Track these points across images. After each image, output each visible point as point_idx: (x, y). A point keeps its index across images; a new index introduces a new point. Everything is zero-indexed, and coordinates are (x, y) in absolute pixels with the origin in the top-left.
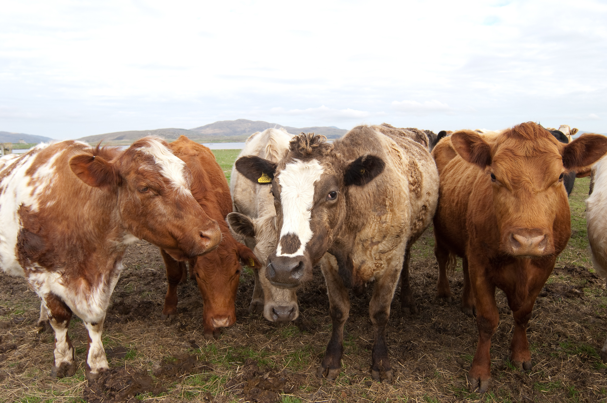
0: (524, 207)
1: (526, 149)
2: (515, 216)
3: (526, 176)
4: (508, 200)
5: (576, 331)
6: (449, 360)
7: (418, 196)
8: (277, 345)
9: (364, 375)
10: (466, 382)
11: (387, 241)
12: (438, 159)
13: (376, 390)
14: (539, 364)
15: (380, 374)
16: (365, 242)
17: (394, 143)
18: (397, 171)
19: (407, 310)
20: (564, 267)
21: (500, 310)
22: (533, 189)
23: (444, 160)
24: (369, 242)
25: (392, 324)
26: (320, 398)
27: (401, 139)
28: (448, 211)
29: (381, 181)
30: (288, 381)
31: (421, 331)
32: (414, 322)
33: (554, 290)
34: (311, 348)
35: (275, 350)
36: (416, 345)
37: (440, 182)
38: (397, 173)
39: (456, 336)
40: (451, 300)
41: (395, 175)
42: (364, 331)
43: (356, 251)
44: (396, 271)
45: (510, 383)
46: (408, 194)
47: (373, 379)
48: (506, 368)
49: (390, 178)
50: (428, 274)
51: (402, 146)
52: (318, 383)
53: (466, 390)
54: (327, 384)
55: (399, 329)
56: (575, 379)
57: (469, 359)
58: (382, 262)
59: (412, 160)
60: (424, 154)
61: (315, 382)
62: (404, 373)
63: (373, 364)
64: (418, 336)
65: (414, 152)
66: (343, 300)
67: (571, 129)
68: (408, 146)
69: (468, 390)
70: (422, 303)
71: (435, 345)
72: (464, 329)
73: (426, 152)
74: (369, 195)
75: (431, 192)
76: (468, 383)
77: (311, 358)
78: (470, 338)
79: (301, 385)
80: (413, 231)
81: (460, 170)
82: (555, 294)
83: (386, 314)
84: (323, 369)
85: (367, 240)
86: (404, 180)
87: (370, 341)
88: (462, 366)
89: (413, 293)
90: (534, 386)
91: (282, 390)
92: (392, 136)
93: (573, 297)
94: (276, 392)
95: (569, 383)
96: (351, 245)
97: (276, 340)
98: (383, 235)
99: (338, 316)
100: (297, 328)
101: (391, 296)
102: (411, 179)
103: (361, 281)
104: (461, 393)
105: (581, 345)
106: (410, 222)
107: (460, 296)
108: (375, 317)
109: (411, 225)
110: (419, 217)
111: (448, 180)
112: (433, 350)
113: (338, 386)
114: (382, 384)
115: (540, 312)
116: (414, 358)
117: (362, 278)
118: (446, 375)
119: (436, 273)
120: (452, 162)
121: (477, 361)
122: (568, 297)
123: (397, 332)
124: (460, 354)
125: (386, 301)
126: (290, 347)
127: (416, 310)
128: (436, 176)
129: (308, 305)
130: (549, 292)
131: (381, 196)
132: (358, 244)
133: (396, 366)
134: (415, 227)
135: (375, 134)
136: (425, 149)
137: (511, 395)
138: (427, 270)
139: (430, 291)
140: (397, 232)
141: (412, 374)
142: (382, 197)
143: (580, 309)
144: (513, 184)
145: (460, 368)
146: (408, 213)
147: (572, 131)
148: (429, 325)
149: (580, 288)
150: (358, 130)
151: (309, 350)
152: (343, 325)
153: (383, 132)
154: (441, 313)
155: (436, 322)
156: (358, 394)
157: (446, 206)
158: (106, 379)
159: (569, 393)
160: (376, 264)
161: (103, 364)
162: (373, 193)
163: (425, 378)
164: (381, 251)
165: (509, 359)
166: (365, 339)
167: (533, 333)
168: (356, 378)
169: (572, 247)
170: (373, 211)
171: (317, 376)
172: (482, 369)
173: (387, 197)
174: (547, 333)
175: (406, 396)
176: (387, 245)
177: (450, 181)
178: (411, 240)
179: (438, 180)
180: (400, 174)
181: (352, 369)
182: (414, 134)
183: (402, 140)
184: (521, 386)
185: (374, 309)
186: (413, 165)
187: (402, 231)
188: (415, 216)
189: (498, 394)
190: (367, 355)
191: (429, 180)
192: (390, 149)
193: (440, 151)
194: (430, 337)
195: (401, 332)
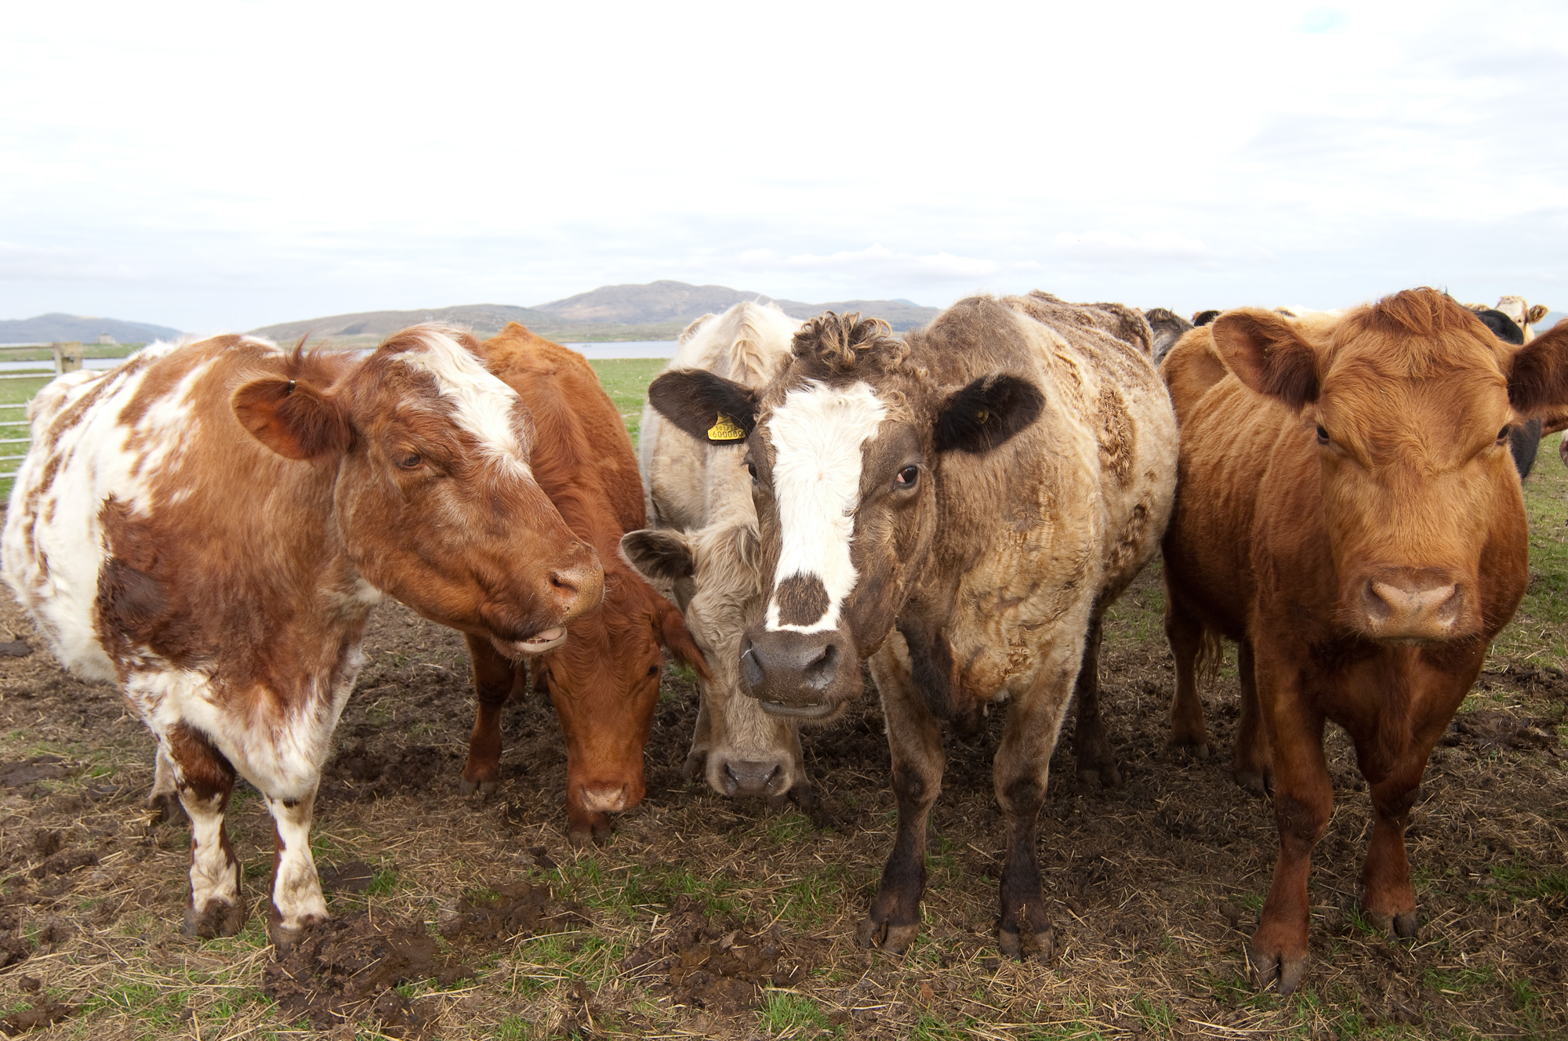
0: (1403, 510)
1: (1411, 358)
2: (1377, 535)
3: (1410, 431)
4: (1360, 494)
5: (1535, 837)
6: (1200, 907)
7: (1124, 480)
8: (755, 861)
9: (979, 942)
10: (1245, 964)
11: (1041, 596)
12: (1178, 384)
13: (1009, 981)
14: (1437, 920)
15: (1020, 940)
16: (985, 599)
17: (1062, 341)
18: (1068, 416)
19: (1091, 775)
20: (1505, 668)
21: (1336, 778)
22: (1428, 465)
23: (1191, 388)
24: (996, 600)
25: (1051, 811)
26: (865, 999)
27: (1080, 333)
28: (1202, 520)
29: (1026, 441)
30: (782, 954)
31: (1129, 830)
32: (1110, 808)
33: (1478, 729)
34: (844, 870)
35: (749, 875)
36: (1114, 866)
37: (1182, 445)
38: (1068, 422)
39: (1220, 846)
40: (1207, 751)
41: (1063, 426)
42: (979, 829)
43: (959, 623)
44: (1065, 674)
45: (1360, 968)
46: (1096, 476)
47: (1003, 953)
48: (1349, 930)
49: (1050, 434)
50: (1146, 683)
51: (1082, 350)
52: (860, 960)
53: (1243, 985)
54: (883, 963)
55: (1071, 825)
56: (1532, 963)
57: (1251, 906)
58: (1027, 651)
59: (1108, 388)
60: (1141, 372)
61: (853, 958)
62: (1083, 940)
63: (1003, 915)
64: (1120, 843)
65: (1115, 368)
66: (926, 748)
67: (1529, 307)
68: (1098, 351)
69: (1250, 986)
70: (1131, 759)
71: (1165, 868)
72: (1240, 828)
73: (1145, 366)
74: (995, 476)
75: (1157, 472)
76: (1249, 968)
77: (844, 896)
78: (1255, 852)
79: (816, 965)
80: (1109, 572)
81: (1236, 414)
82: (1481, 741)
83: (1038, 786)
84: (873, 926)
85: (990, 593)
86: (1086, 439)
87: (996, 856)
88: (1234, 924)
89: (1109, 732)
90: (1422, 977)
91: (768, 976)
92: (1057, 323)
93: (1528, 748)
94: (752, 983)
95: (1517, 972)
96: (945, 605)
97: (754, 849)
98: (1029, 582)
99: (912, 790)
100: (807, 819)
101: (1051, 739)
102: (1105, 436)
103: (973, 699)
104: (1230, 991)
105: (1550, 871)
106: (1101, 548)
107: (1231, 741)
108: (1009, 792)
109: (1104, 557)
110: (1127, 537)
111: (1205, 440)
112: (1160, 880)
113: (912, 970)
114: (1026, 967)
115: (1441, 787)
116: (1108, 902)
117: (974, 692)
118: (1193, 944)
119: (1169, 681)
120: (1216, 392)
121: (1273, 910)
122: (1516, 747)
123: (1066, 834)
124: (1229, 891)
125: (1038, 753)
126: (790, 868)
127: (1116, 776)
128: (1170, 430)
129: (834, 761)
130: (1465, 734)
131: (1026, 481)
132: (965, 603)
133: (1063, 919)
134: (1115, 561)
135: (1013, 318)
136: (1144, 358)
137: (1360, 999)
138: (1144, 675)
139: (1151, 728)
140: (1066, 575)
141: (1104, 941)
142: (1028, 483)
143: (1546, 781)
144: (1374, 452)
145: (1228, 929)
146: (1096, 524)
147: (1532, 313)
148: (1150, 815)
149: (1548, 725)
150: (968, 308)
151: (837, 875)
152: (926, 812)
153: (1033, 313)
154: (1180, 786)
155: (1168, 808)
156: (963, 990)
157: (1197, 505)
158: (322, 942)
159: (1516, 997)
160: (1012, 655)
161: (314, 905)
162: (1005, 471)
163: (1136, 951)
164: (1025, 621)
165: (1358, 906)
166: (982, 850)
167: (1421, 839)
168: (957, 949)
169: (1529, 616)
170: (1005, 518)
171: (858, 943)
172: (1287, 933)
173: (1041, 483)
174: (1458, 841)
175: (1087, 997)
176: (1041, 607)
177: (1208, 440)
178: (1104, 596)
179: (1176, 440)
180: (1076, 424)
181: (949, 927)
182: (1114, 320)
183: (1084, 335)
184: (1389, 977)
185: (1005, 773)
186: (1111, 400)
187: (1079, 572)
188: (1116, 532)
189: (1329, 996)
190: (987, 891)
191: (1152, 439)
192: (1051, 359)
193: (1183, 364)
194: (1151, 847)
195: (1075, 832)
